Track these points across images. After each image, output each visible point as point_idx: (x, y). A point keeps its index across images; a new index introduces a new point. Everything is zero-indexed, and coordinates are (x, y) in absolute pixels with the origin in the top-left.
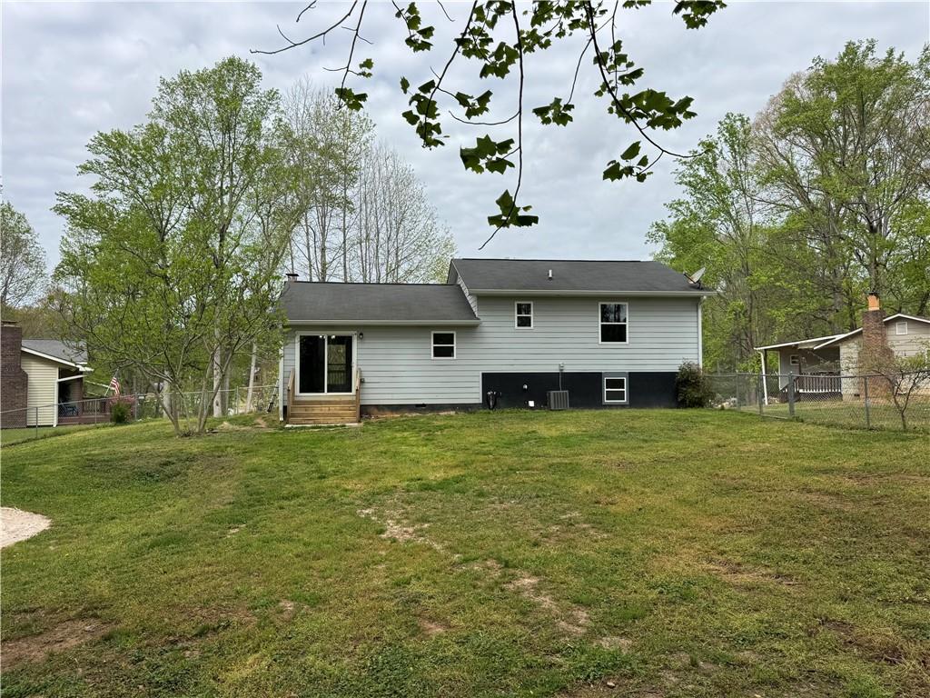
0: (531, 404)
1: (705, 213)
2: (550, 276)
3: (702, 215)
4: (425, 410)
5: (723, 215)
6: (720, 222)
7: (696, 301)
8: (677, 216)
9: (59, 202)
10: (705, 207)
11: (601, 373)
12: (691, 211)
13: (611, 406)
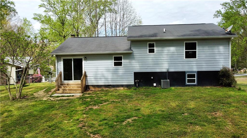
0: (155, 85)
1: (236, 6)
2: (164, 31)
3: (235, 7)
4: (111, 87)
5: (242, 6)
6: (241, 9)
7: (228, 40)
8: (225, 8)
9: (34, 16)
10: (236, 4)
11: (185, 72)
12: (230, 6)
13: (189, 85)
